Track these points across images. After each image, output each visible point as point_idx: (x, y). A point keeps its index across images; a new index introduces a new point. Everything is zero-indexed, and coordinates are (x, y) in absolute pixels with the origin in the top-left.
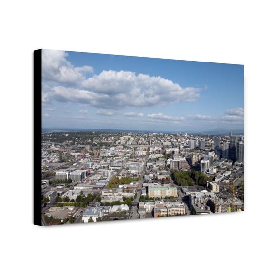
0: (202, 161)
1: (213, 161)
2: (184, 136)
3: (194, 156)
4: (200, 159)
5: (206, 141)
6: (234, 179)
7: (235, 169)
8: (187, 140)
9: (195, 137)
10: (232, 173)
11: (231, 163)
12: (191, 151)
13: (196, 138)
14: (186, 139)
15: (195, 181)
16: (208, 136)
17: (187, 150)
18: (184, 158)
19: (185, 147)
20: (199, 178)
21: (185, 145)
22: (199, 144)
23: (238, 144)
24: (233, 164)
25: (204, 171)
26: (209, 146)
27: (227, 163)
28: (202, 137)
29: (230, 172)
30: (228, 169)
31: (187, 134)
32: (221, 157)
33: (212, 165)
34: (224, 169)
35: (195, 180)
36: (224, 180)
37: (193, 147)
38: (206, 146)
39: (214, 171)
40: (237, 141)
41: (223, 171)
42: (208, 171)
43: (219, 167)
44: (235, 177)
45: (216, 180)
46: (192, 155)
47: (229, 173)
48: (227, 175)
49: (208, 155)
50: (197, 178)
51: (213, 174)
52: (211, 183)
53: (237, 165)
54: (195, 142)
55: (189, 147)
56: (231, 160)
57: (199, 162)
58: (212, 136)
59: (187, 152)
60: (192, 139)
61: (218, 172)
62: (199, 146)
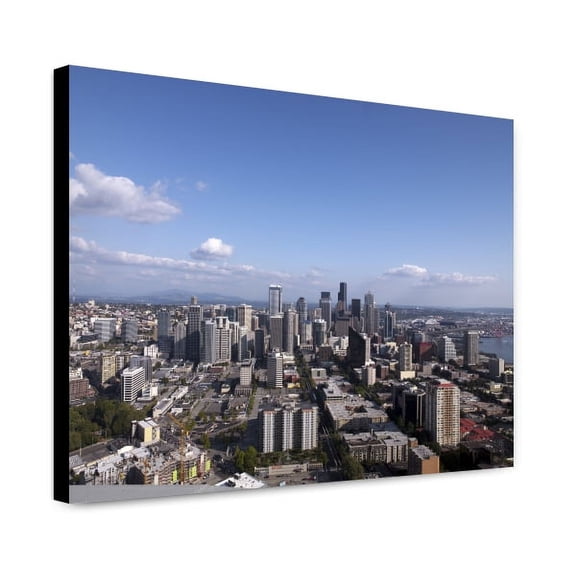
0: (126, 373)
1: (154, 369)
2: (84, 310)
3: (106, 362)
4: (121, 366)
5: (141, 319)
6: (192, 403)
7: (197, 379)
8: (93, 320)
9: (114, 311)
10: (190, 390)
11: (190, 369)
12: (100, 348)
13: (118, 313)
14: (90, 316)
15: (104, 427)
16: (147, 308)
17: (91, 348)
18: (80, 370)
19: (83, 339)
20: (115, 418)
21: (86, 332)
22: (123, 327)
23: (203, 323)
24: (194, 370)
25: (130, 398)
26: (146, 333)
27: (183, 369)
28: (133, 310)
29: (187, 388)
30: (183, 383)
31: (93, 302)
32: (171, 356)
33: (148, 377)
34: (175, 383)
35: (103, 425)
36: (173, 410)
37: (106, 337)
38: (140, 332)
39: (154, 391)
40: (201, 318)
41: (172, 388)
42: (140, 394)
43: (164, 381)
44: (195, 398)
45: (156, 413)
46: (100, 359)
47: (184, 390)
48: (180, 396)
49: (142, 354)
50: (108, 419)
51: (150, 399)
52: (142, 423)
53: (201, 371)
54: (113, 324)
55: (95, 337)
56: (191, 360)
57: (118, 374)
58: (155, 308)
59: (88, 352)
60: (107, 316)
61: (162, 392)
62: (124, 333)
